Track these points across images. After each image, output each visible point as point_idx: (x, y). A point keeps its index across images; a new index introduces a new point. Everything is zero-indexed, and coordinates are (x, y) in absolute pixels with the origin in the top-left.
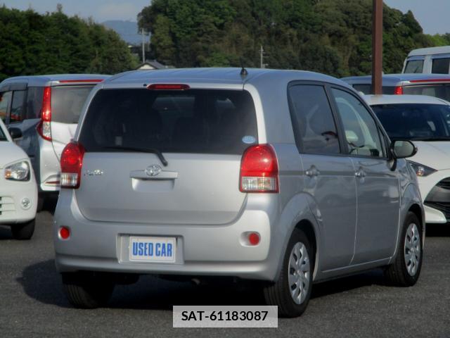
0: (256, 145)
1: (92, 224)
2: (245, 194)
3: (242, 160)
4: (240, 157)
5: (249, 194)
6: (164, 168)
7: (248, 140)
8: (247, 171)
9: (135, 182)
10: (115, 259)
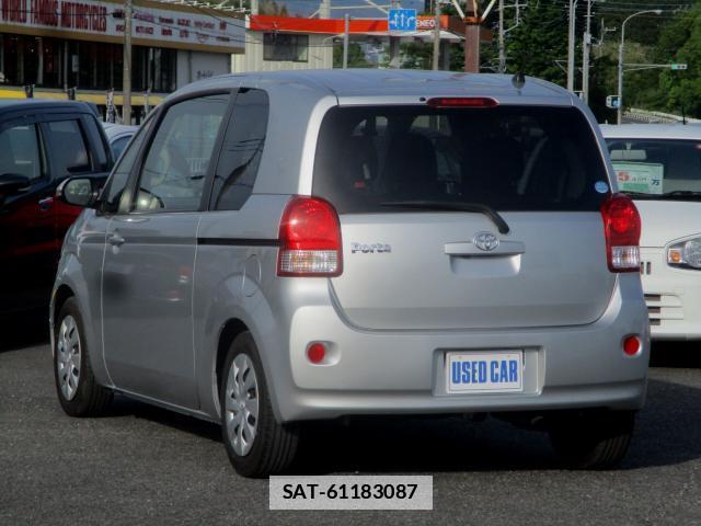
2: (617, 274)
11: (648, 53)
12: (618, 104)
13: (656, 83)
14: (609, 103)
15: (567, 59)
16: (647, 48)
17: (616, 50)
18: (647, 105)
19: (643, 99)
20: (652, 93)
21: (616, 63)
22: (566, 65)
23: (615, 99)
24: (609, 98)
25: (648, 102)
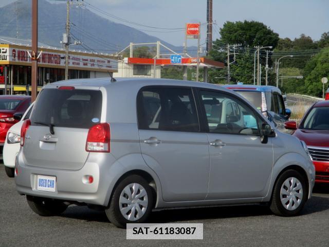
0: (99, 124)
1: (27, 167)
2: (88, 153)
3: (89, 132)
4: (88, 130)
5: (91, 153)
6: (52, 136)
7: (95, 120)
8: (90, 139)
9: (41, 143)
10: (31, 188)
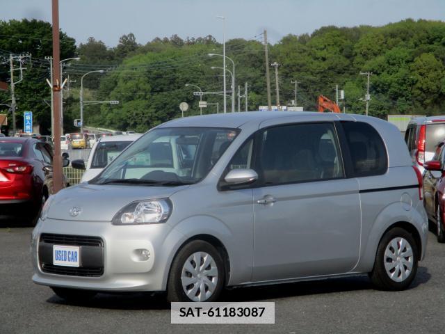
11: (94, 93)
12: (81, 124)
13: (99, 111)
14: (75, 123)
15: (50, 99)
16: (93, 91)
17: (78, 93)
18: (94, 124)
19: (92, 121)
20: (97, 117)
21: (78, 101)
22: (50, 102)
23: (79, 121)
24: (76, 121)
25: (96, 122)
